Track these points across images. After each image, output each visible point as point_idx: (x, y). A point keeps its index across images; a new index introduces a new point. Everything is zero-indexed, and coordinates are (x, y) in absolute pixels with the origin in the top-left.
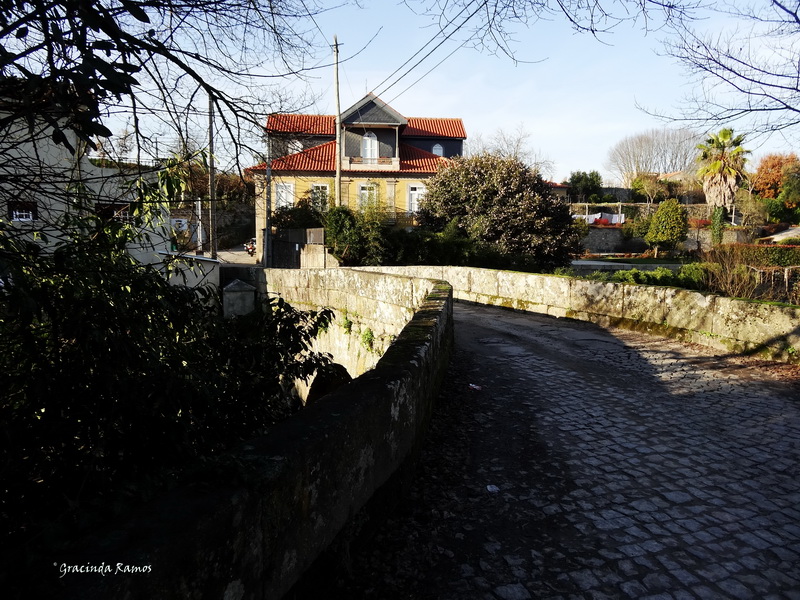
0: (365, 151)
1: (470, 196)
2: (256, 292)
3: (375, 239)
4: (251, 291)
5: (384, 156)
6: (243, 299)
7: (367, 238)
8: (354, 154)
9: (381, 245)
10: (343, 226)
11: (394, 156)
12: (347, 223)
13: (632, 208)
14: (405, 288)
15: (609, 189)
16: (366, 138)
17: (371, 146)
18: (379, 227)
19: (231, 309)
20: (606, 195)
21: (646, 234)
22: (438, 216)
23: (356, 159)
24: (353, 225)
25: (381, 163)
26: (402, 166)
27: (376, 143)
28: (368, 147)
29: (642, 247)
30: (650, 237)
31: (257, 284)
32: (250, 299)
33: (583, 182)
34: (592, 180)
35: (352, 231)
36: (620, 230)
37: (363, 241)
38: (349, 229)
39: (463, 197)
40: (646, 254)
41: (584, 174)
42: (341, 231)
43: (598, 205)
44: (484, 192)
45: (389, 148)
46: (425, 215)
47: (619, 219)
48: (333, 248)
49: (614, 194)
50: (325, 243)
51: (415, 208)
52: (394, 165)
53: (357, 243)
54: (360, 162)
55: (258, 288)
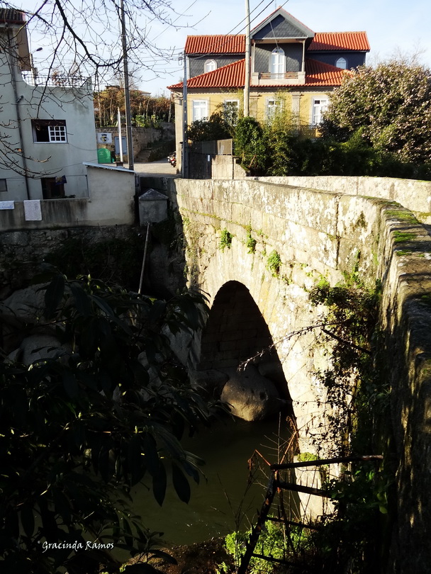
0: (273, 67)
1: (374, 106)
2: (168, 201)
3: (282, 149)
4: (164, 200)
5: (290, 71)
6: (157, 207)
7: (274, 148)
8: (263, 69)
9: (288, 156)
10: (251, 136)
11: (300, 70)
12: (255, 134)
14: (326, 207)
16: (275, 53)
17: (279, 61)
18: (285, 137)
19: (146, 217)
22: (341, 126)
23: (264, 75)
24: (260, 135)
25: (287, 77)
26: (307, 80)
27: (283, 57)
28: (276, 63)
31: (169, 194)
32: (163, 207)
35: (259, 141)
37: (270, 151)
38: (256, 140)
39: (367, 107)
42: (249, 142)
44: (389, 101)
45: (296, 62)
46: (329, 127)
48: (241, 159)
50: (233, 154)
51: (319, 120)
52: (300, 79)
53: (264, 154)
54: (268, 77)
55: (170, 197)
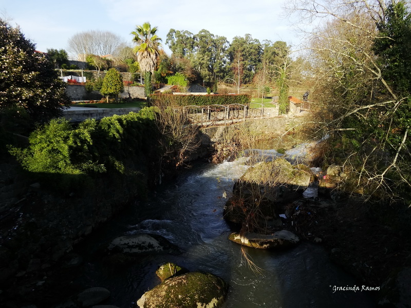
13: (89, 73)
15: (73, 62)
20: (72, 65)
21: (100, 88)
29: (99, 97)
30: (103, 91)
33: (56, 56)
34: (61, 55)
36: (84, 86)
40: (102, 101)
41: (56, 50)
43: (68, 71)
47: (82, 79)
49: (77, 65)
